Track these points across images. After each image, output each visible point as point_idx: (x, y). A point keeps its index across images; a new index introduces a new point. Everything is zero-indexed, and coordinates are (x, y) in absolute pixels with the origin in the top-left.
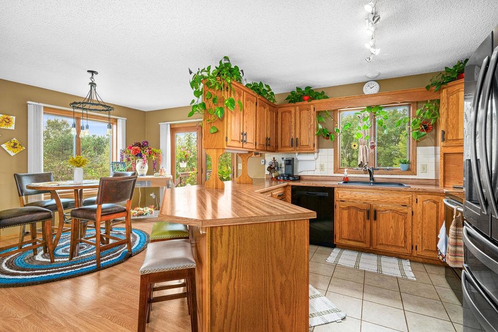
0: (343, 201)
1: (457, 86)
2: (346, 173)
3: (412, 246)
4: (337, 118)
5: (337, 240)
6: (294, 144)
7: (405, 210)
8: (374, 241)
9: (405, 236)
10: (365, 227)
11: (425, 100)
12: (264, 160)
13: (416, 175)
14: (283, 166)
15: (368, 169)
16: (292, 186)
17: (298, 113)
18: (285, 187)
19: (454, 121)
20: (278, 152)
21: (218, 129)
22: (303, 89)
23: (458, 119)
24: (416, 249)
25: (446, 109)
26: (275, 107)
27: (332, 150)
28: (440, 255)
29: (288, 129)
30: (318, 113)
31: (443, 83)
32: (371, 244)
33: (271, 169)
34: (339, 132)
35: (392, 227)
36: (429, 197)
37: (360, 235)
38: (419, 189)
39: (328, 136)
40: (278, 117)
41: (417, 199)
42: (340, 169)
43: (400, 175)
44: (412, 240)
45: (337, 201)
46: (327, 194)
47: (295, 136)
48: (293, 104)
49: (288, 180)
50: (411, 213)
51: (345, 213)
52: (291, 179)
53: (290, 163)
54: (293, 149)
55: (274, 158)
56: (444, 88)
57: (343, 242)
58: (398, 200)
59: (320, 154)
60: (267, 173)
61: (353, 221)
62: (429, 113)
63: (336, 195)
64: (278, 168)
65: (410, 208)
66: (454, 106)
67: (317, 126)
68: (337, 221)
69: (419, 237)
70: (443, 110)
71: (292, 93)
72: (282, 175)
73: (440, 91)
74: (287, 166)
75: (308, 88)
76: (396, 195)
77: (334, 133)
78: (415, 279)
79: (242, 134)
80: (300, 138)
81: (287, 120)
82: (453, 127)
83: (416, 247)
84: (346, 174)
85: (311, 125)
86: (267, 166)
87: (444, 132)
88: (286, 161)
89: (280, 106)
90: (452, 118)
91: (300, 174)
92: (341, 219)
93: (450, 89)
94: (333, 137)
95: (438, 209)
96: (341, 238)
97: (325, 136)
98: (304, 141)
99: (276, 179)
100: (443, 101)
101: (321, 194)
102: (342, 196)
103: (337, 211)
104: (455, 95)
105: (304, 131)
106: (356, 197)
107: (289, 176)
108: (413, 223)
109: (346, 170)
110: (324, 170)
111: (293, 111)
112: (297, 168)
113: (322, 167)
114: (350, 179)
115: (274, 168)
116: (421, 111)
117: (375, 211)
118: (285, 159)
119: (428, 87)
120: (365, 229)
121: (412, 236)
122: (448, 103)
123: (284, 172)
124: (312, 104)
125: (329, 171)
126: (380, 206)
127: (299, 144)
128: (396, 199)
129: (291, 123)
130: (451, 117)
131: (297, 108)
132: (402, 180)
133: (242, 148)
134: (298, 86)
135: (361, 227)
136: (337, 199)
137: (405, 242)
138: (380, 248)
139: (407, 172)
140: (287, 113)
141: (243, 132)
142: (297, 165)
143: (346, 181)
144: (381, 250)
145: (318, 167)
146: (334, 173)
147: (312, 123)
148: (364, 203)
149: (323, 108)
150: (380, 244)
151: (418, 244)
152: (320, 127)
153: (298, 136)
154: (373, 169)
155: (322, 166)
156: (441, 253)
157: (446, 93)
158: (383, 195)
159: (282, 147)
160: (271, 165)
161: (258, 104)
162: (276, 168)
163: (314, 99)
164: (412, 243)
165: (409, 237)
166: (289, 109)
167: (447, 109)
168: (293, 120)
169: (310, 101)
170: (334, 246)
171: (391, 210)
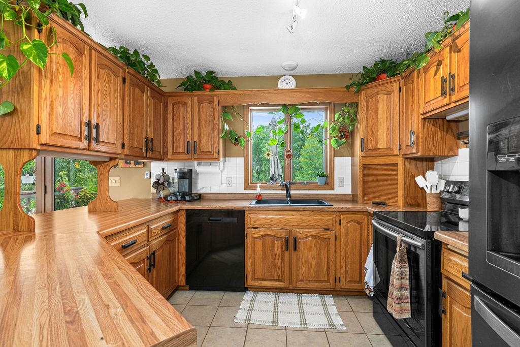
0: (257, 228)
1: (376, 88)
2: (258, 189)
3: (336, 278)
4: (248, 118)
5: (250, 282)
6: (191, 149)
7: (329, 234)
8: (294, 278)
9: (328, 268)
10: (283, 260)
11: (345, 102)
12: (149, 173)
13: (333, 189)
14: (176, 180)
15: (285, 184)
16: (187, 210)
17: (196, 106)
18: (176, 213)
19: (374, 127)
20: (169, 160)
21: (19, 107)
22: (204, 75)
23: (377, 126)
24: (340, 282)
25: (365, 114)
26: (163, 96)
27: (242, 159)
28: (367, 288)
29: (181, 127)
30: (224, 108)
31: (362, 84)
32: (290, 282)
33: (157, 185)
34: (250, 136)
35: (314, 258)
36: (353, 216)
37: (277, 271)
38: (342, 208)
39: (237, 140)
40: (167, 110)
41: (340, 221)
42: (251, 183)
43: (317, 190)
44: (335, 271)
45: (248, 228)
46: (235, 220)
47: (193, 138)
48: (189, 93)
49: (183, 200)
50: (334, 239)
51: (259, 243)
52: (187, 199)
53: (186, 176)
54: (188, 156)
55: (163, 169)
56: (363, 90)
57: (256, 283)
58: (320, 223)
59: (226, 164)
60: (154, 190)
61: (269, 254)
62: (348, 118)
63: (247, 220)
64: (169, 183)
65: (334, 232)
66: (374, 111)
67: (223, 126)
68: (249, 256)
69: (342, 267)
70: (361, 115)
71: (189, 78)
72: (175, 194)
73: (358, 92)
74: (182, 181)
75: (210, 73)
76: (317, 217)
77: (245, 136)
78: (345, 328)
79: (89, 124)
80: (200, 141)
81: (181, 115)
82: (372, 134)
83: (340, 279)
84: (258, 191)
85: (214, 124)
86: (153, 180)
87: (362, 140)
88: (180, 173)
89: (171, 95)
90: (371, 125)
91: (200, 192)
92: (254, 252)
93: (369, 91)
94: (243, 141)
95: (362, 231)
96: (254, 279)
97: (233, 141)
98: (204, 145)
99: (166, 200)
100: (362, 104)
101: (228, 220)
102: (255, 222)
103: (248, 242)
104: (374, 98)
105: (205, 133)
106: (272, 221)
107: (184, 195)
108: (337, 250)
109: (258, 185)
110: (232, 186)
111: (189, 104)
112: (196, 183)
113: (229, 182)
114: (264, 198)
115: (163, 184)
116: (340, 115)
117: (295, 239)
118: (178, 171)
119: (348, 87)
120: (284, 264)
121: (335, 266)
122: (367, 107)
123: (177, 190)
124: (216, 95)
125: (238, 187)
126: (301, 232)
127: (198, 149)
128: (318, 222)
129: (187, 120)
130: (370, 123)
131: (196, 98)
132: (320, 197)
133: (88, 149)
134: (197, 69)
135: (278, 260)
136: (248, 226)
137: (328, 275)
138: (301, 285)
139: (325, 186)
140: (181, 105)
141: (89, 121)
142: (196, 179)
143: (260, 200)
144: (302, 287)
145: (225, 181)
146: (245, 189)
147: (216, 121)
148: (282, 228)
149: (230, 102)
150: (301, 281)
151: (341, 276)
152: (226, 127)
153: (196, 139)
154: (291, 184)
155: (229, 180)
156: (368, 286)
157: (364, 94)
158: (303, 218)
159: (174, 153)
160: (159, 180)
161: (127, 81)
162: (166, 184)
163: (218, 88)
164: (335, 274)
165: (333, 268)
166: (184, 99)
167: (367, 114)
168: (189, 116)
169: (213, 91)
170: (245, 290)
171: (313, 236)
